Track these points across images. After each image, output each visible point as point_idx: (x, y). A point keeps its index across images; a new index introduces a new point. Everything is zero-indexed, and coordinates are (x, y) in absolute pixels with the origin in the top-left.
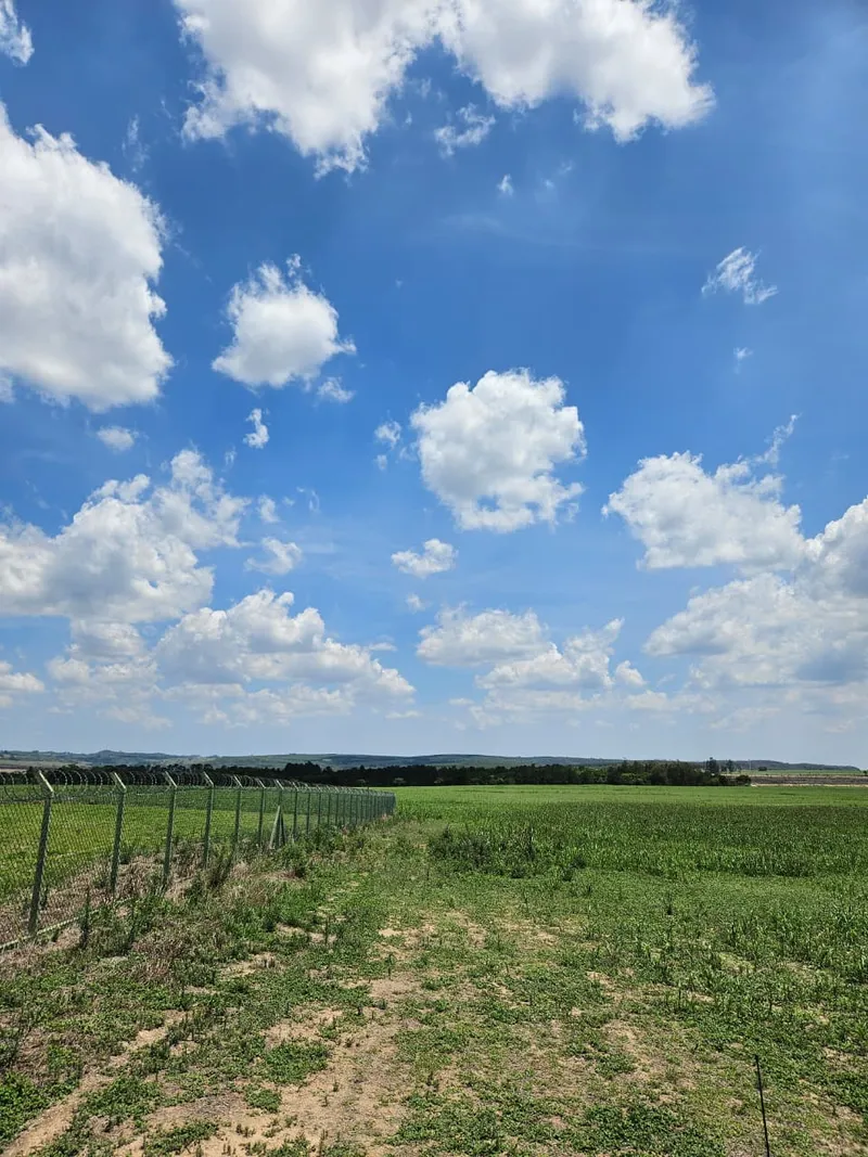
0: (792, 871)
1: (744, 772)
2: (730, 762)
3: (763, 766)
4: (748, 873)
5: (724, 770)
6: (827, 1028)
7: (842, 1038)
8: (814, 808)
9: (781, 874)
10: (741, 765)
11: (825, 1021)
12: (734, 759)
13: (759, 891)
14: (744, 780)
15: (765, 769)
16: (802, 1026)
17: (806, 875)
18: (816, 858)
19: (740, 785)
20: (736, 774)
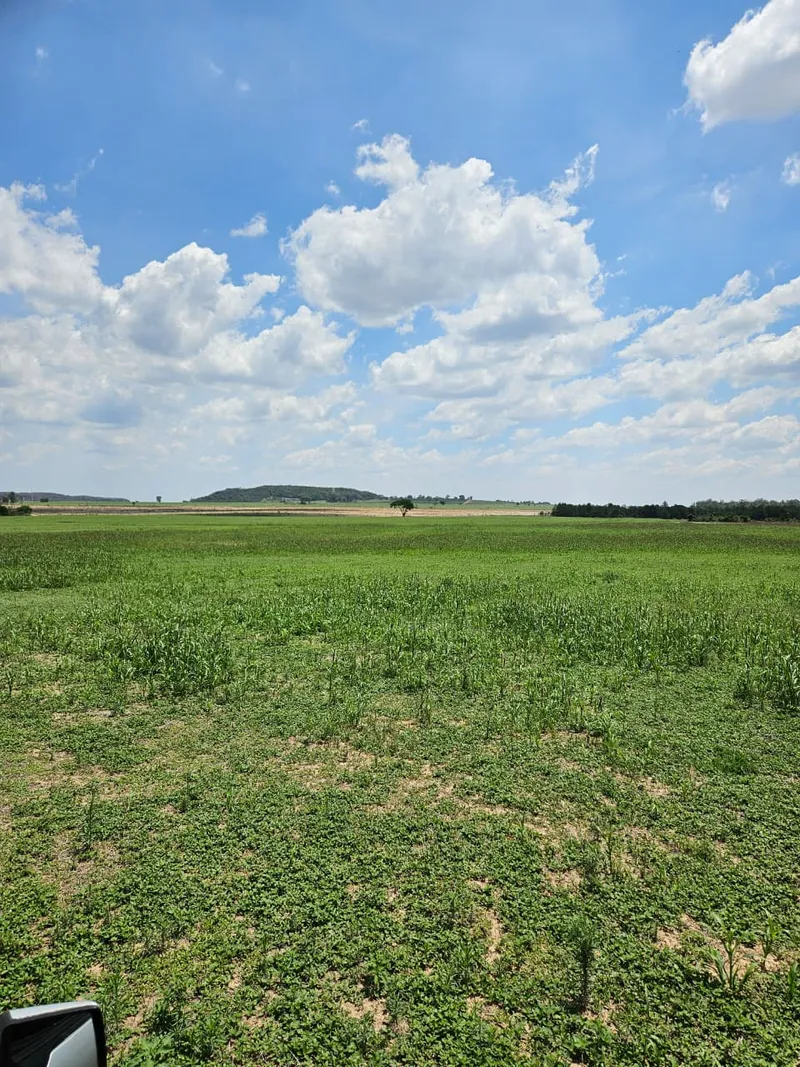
0: (57, 584)
1: (26, 503)
2: (13, 493)
3: (45, 498)
4: (14, 589)
5: (5, 500)
6: (59, 698)
7: (71, 703)
8: (86, 533)
9: (46, 586)
10: (23, 496)
11: (58, 693)
12: (17, 491)
13: (22, 602)
14: (25, 511)
15: (46, 500)
16: (37, 701)
17: (69, 585)
18: (79, 572)
19: (21, 514)
20: (17, 506)
